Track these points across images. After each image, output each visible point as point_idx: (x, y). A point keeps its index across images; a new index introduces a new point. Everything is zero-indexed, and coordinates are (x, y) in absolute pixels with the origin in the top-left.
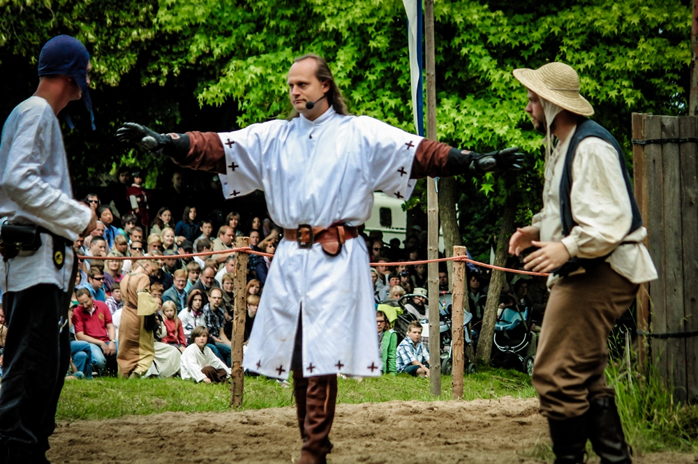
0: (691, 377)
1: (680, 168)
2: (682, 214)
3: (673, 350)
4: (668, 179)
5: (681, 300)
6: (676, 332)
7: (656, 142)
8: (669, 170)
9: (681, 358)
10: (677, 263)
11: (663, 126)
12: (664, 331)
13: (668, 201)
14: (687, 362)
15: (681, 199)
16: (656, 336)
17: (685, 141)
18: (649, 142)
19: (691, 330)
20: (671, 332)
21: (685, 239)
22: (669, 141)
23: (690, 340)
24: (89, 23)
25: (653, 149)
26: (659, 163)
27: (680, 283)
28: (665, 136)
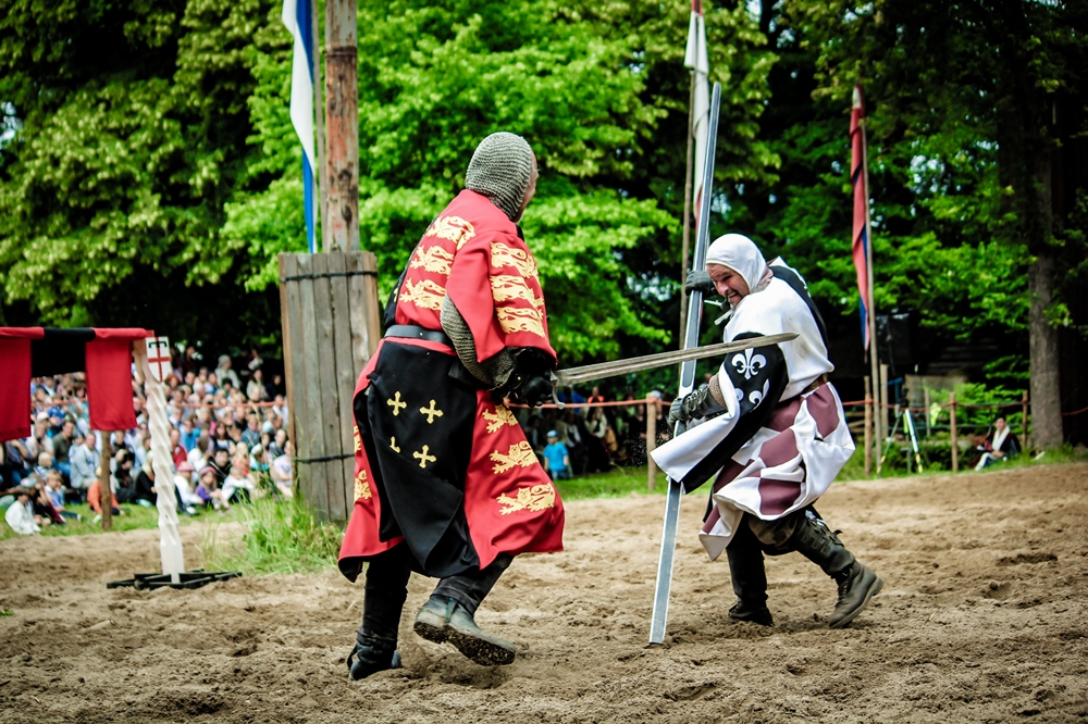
0: (332, 499)
1: (315, 301)
2: (318, 346)
3: (317, 474)
4: (305, 313)
5: (320, 426)
6: (318, 457)
7: (294, 279)
8: (306, 304)
9: (323, 482)
10: (317, 393)
11: (298, 264)
12: (308, 457)
13: (306, 334)
14: (328, 485)
15: (317, 332)
16: (304, 462)
17: (318, 277)
18: (288, 279)
19: (331, 455)
20: (314, 457)
21: (322, 369)
22: (304, 277)
23: (330, 463)
24: (197, 236)
25: (291, 284)
26: (297, 299)
27: (319, 410)
28: (301, 273)
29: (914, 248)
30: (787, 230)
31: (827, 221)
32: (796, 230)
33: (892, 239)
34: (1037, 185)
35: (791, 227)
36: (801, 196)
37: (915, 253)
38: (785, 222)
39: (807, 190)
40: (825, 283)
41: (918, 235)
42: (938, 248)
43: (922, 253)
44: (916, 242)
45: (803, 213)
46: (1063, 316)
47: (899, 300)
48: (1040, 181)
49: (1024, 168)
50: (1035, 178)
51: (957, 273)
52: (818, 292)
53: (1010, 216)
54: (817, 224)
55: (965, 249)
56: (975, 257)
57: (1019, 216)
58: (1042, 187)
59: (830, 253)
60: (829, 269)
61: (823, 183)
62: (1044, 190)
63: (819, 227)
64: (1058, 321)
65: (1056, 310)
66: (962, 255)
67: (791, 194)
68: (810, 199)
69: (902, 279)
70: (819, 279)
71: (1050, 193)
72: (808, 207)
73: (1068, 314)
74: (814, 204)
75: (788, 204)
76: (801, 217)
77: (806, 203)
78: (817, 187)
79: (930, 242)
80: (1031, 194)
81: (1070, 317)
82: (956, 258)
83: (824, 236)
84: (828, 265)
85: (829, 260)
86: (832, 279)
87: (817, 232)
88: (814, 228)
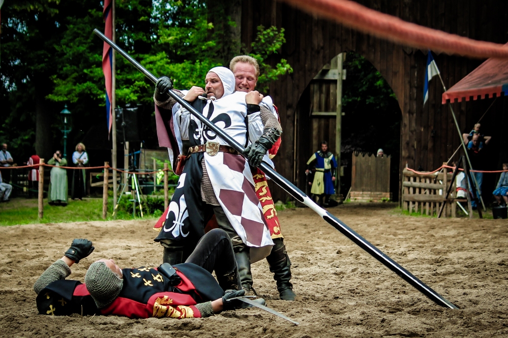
29: (151, 63)
30: (64, 47)
31: (92, 41)
32: (71, 47)
33: (137, 55)
34: (230, 23)
35: (67, 45)
36: (74, 24)
37: (151, 66)
38: (63, 41)
39: (79, 20)
40: (89, 84)
41: (155, 54)
42: (168, 63)
43: (156, 66)
44: (153, 58)
45: (76, 35)
47: (139, 98)
48: (233, 20)
49: (222, 11)
50: (229, 18)
51: (179, 81)
52: (84, 90)
53: (211, 43)
54: (85, 43)
55: (186, 64)
56: (192, 70)
57: (218, 43)
58: (235, 25)
59: (93, 64)
60: (92, 75)
61: (91, 16)
62: (235, 26)
63: (87, 46)
66: (184, 69)
67: (69, 23)
68: (81, 26)
69: (142, 83)
70: (85, 82)
71: (240, 28)
72: (79, 31)
74: (83, 30)
75: (67, 29)
76: (75, 38)
77: (78, 29)
78: (86, 19)
79: (162, 59)
80: (227, 28)
82: (180, 70)
83: (89, 53)
84: (91, 72)
85: (93, 68)
86: (94, 82)
87: (84, 49)
88: (83, 46)
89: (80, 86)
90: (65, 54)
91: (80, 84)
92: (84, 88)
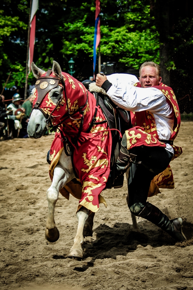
29: (117, 32)
31: (85, 21)
33: (109, 28)
34: (164, 16)
36: (75, 11)
37: (118, 34)
39: (77, 9)
40: (83, 44)
41: (119, 27)
42: (126, 32)
43: (121, 34)
44: (118, 30)
46: (172, 66)
47: (112, 51)
48: (165, 14)
51: (134, 42)
54: (81, 22)
59: (86, 33)
60: (85, 39)
62: (166, 18)
63: (82, 23)
64: (170, 68)
65: (170, 64)
66: (136, 35)
69: (113, 44)
70: (81, 43)
72: (78, 15)
73: (174, 65)
74: (80, 14)
77: (77, 13)
79: (124, 30)
81: (175, 67)
82: (134, 36)
83: (83, 27)
84: (85, 38)
85: (85, 36)
86: (86, 43)
87: (81, 25)
88: (80, 23)
89: (79, 45)
90: (70, 28)
91: (79, 44)
92: (81, 46)
